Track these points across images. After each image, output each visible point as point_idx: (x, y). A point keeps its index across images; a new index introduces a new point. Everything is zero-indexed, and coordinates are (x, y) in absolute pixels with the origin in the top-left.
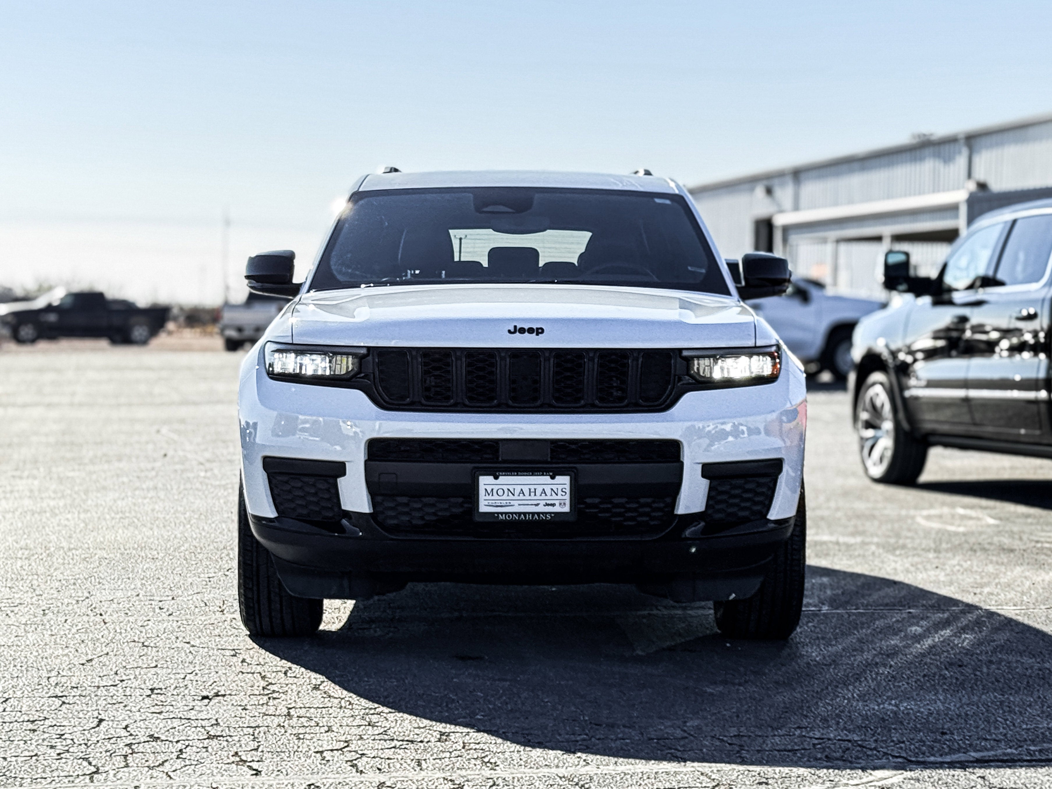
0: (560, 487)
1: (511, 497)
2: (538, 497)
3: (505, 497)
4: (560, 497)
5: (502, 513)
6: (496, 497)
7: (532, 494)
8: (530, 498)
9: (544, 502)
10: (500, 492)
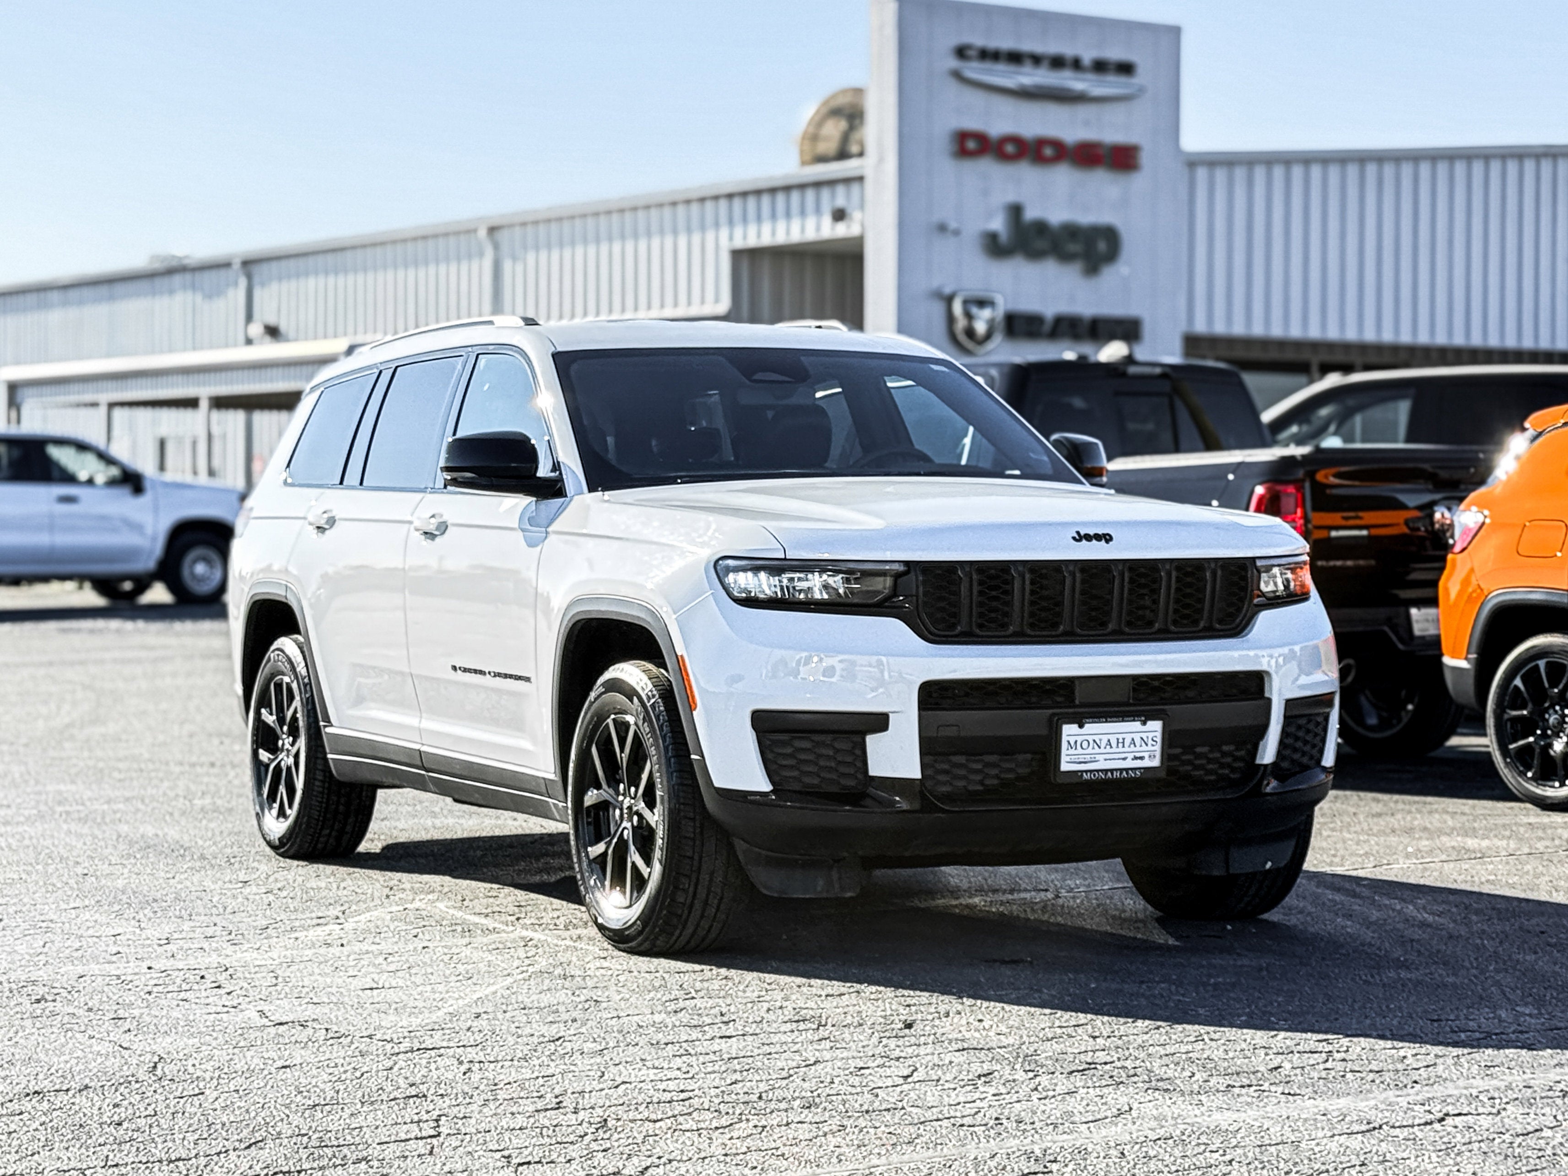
0: (1151, 735)
1: (1097, 750)
2: (1126, 749)
3: (1090, 751)
4: (1150, 748)
5: (1086, 771)
6: (1080, 751)
7: (1120, 745)
8: (1118, 750)
9: (1131, 756)
10: (1085, 744)
